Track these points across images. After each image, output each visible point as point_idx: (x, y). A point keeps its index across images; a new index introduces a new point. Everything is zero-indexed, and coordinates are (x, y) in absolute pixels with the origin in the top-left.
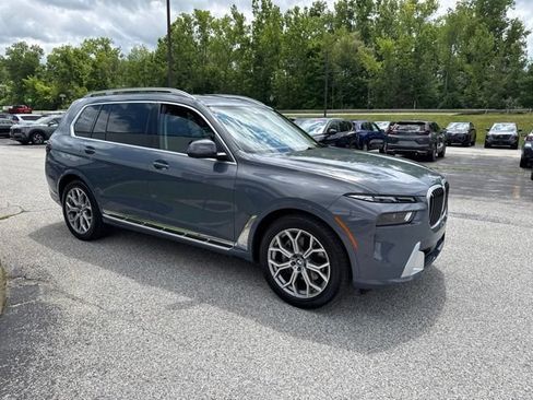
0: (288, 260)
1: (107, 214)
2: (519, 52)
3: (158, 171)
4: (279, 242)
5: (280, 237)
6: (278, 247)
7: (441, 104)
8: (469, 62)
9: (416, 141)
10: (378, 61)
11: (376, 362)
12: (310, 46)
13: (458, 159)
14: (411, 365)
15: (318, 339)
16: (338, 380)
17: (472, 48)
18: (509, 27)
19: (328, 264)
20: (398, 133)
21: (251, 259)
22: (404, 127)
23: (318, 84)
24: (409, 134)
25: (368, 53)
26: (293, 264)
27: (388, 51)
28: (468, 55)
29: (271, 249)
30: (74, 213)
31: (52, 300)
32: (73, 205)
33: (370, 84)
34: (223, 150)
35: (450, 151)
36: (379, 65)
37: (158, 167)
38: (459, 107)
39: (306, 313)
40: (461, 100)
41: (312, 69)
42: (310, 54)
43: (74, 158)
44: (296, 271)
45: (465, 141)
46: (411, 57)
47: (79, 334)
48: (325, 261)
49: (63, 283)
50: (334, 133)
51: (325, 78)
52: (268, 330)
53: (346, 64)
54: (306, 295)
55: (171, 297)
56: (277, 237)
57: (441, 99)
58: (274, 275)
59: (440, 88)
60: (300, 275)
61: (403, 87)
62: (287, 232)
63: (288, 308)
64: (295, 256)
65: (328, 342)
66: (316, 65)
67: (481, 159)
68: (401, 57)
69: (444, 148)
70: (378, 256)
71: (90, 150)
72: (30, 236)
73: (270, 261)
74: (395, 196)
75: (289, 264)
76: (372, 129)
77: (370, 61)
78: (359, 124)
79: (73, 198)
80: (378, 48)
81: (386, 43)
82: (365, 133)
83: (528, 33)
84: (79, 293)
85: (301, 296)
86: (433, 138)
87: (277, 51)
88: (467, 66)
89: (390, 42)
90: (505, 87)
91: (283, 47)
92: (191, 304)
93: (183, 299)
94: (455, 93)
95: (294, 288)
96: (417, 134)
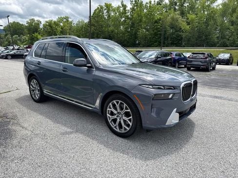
0: (115, 114)
1: (45, 91)
3: (64, 72)
4: (111, 106)
5: (112, 104)
6: (111, 108)
7: (218, 45)
8: (232, 25)
9: (201, 62)
10: (188, 25)
11: (147, 165)
12: (156, 19)
13: (222, 70)
14: (164, 168)
15: (123, 152)
16: (126, 172)
17: (234, 19)
19: (131, 117)
20: (192, 58)
21: (100, 114)
22: (195, 55)
23: (159, 36)
24: (198, 58)
25: (183, 21)
26: (117, 116)
27: (193, 20)
28: (232, 22)
29: (108, 109)
30: (33, 91)
31: (14, 128)
32: (33, 87)
34: (90, 63)
35: (218, 67)
36: (188, 27)
37: (64, 71)
38: (227, 46)
39: (122, 139)
40: (228, 43)
41: (157, 29)
42: (156, 22)
43: (33, 66)
44: (118, 120)
45: (228, 62)
46: (204, 23)
47: (19, 143)
48: (130, 116)
49: (21, 121)
50: (160, 57)
51: (163, 33)
52: (101, 146)
53: (172, 26)
54: (123, 131)
55: (64, 129)
56: (111, 104)
57: (218, 43)
58: (109, 121)
59: (217, 37)
60: (120, 122)
61: (199, 37)
62: (115, 102)
63: (115, 136)
64: (118, 113)
65: (128, 153)
66: (159, 27)
67: (233, 71)
68: (199, 23)
69: (215, 65)
70: (153, 114)
71: (39, 63)
72: (16, 100)
73: (108, 115)
74: (163, 86)
75: (115, 117)
76: (180, 56)
77: (185, 26)
78: (174, 53)
79: (33, 84)
80: (188, 19)
81: (192, 16)
82: (177, 58)
84: (26, 125)
85: (121, 132)
86: (210, 60)
87: (141, 21)
88: (232, 27)
89: (194, 16)
91: (144, 19)
92: (71, 133)
93: (69, 130)
94: (225, 40)
95: (117, 127)
96: (201, 58)
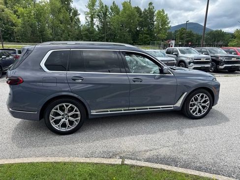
1: (94, 113)
2: (79, 22)
4: (193, 100)
8: (61, 24)
10: (18, 18)
18: (73, 11)
27: (22, 13)
28: (60, 20)
30: (60, 120)
32: (59, 115)
33: (16, 29)
36: (20, 20)
75: (196, 106)
77: (13, 18)
80: (17, 11)
81: (21, 9)
83: (79, 14)
90: (77, 35)
